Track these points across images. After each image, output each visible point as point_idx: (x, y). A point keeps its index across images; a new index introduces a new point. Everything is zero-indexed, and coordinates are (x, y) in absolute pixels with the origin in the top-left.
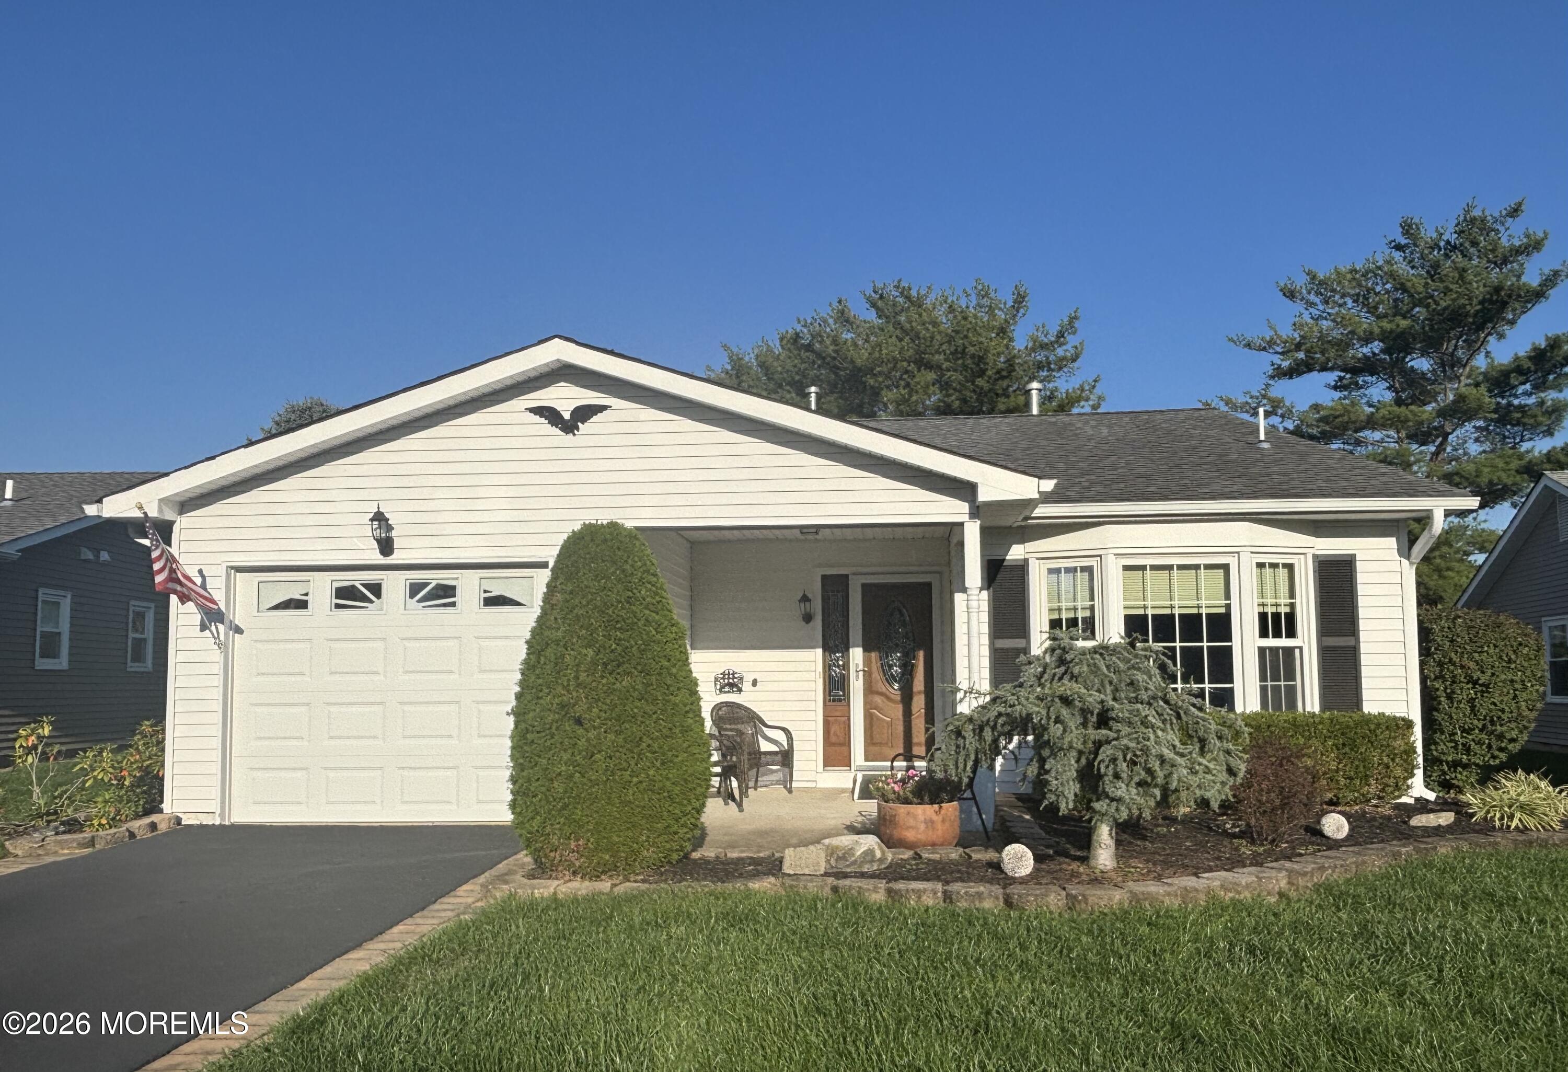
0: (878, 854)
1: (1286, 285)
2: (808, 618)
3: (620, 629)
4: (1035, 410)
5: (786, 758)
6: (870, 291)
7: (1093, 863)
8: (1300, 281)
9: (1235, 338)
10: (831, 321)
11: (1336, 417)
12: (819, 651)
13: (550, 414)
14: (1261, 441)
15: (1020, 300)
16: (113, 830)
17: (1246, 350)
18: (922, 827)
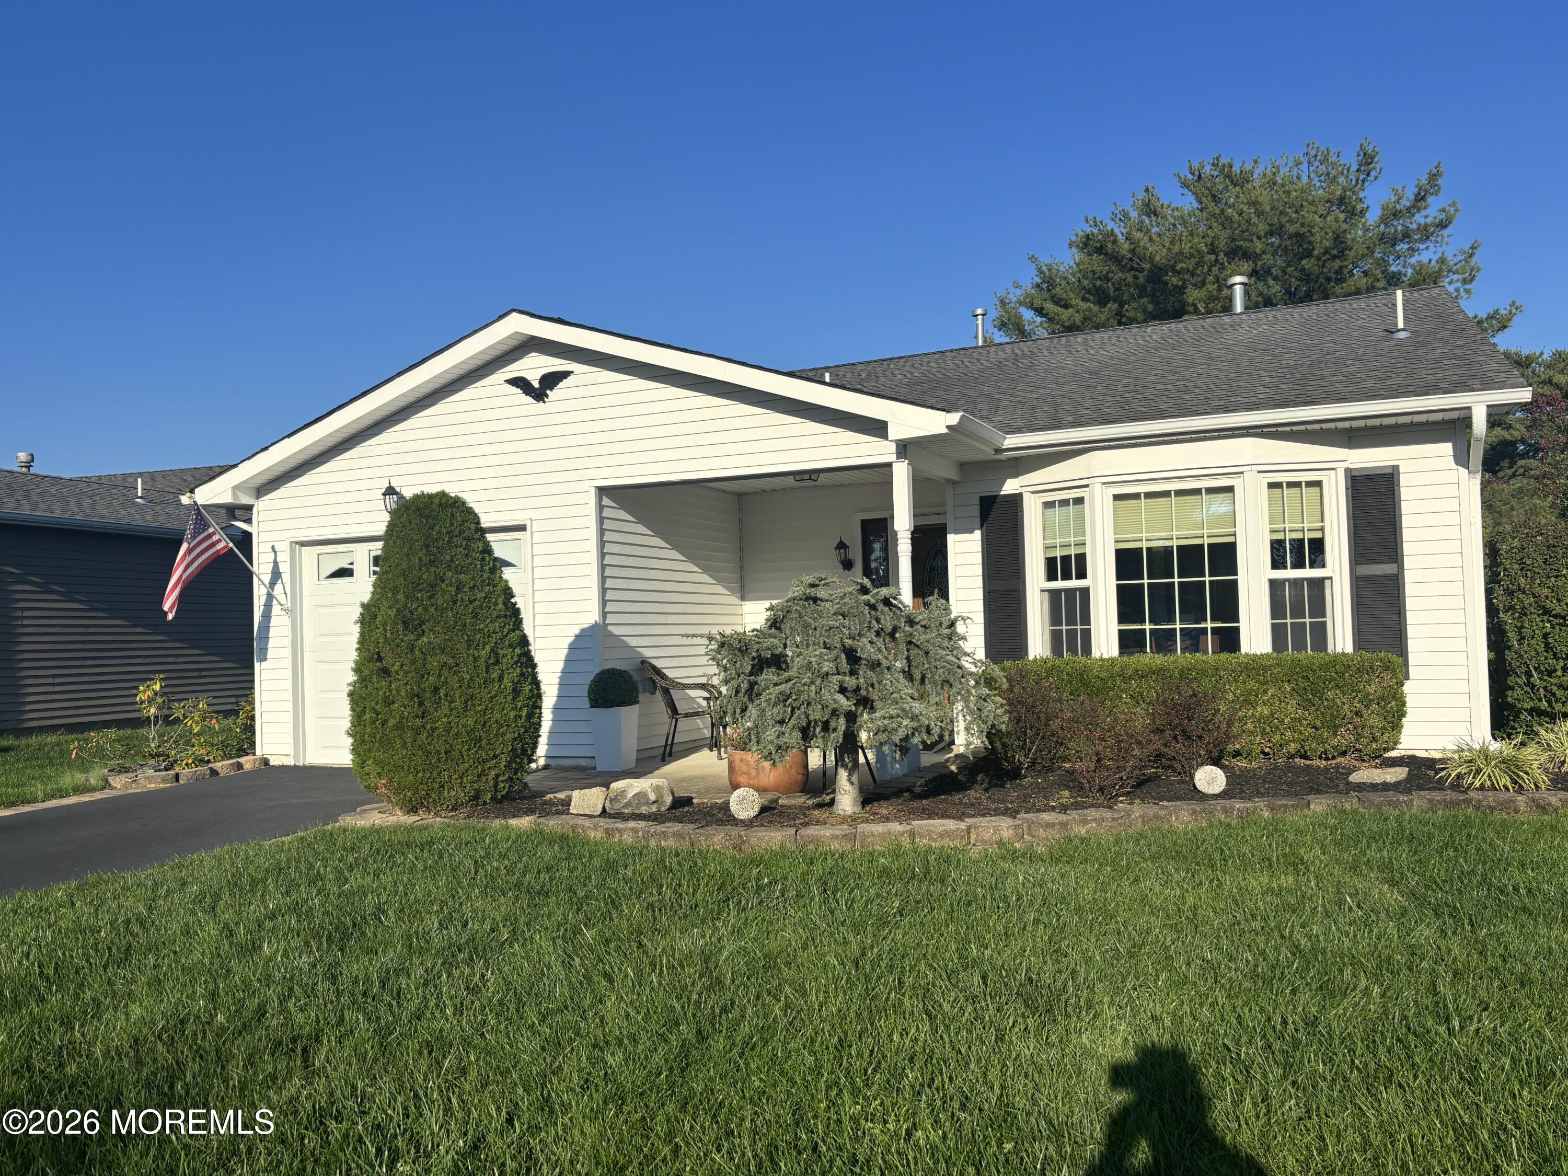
2: (849, 565)
4: (1239, 307)
6: (1184, 173)
7: (834, 808)
10: (1134, 214)
14: (1399, 330)
15: (1367, 160)
16: (196, 769)
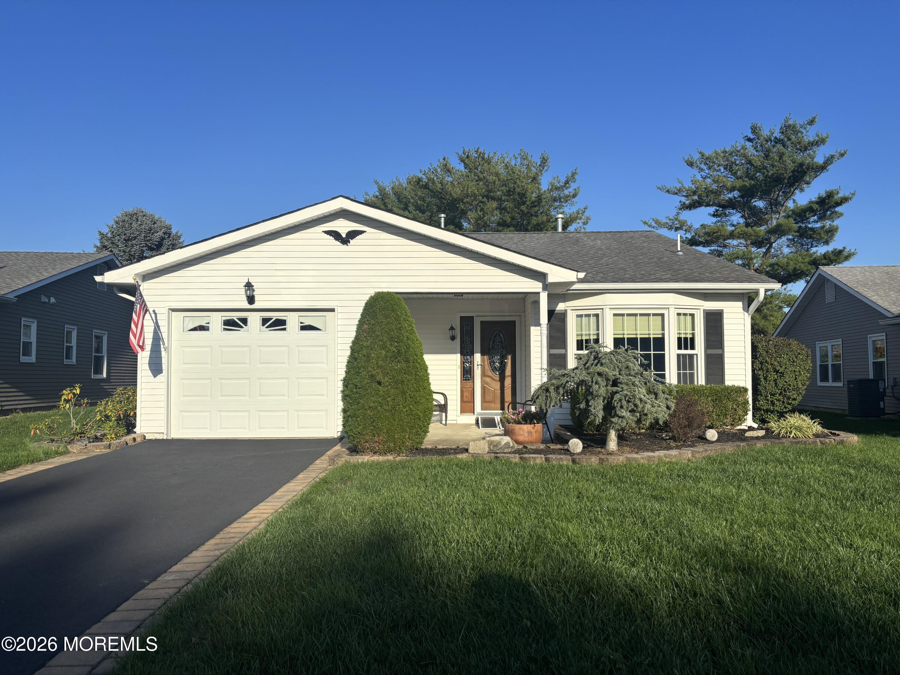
0: (511, 445)
1: (688, 159)
2: (453, 338)
3: (396, 342)
4: (560, 229)
5: (443, 408)
6: (461, 153)
7: (607, 448)
8: (696, 157)
9: (661, 187)
10: (439, 170)
11: (714, 233)
12: (459, 355)
13: (336, 235)
14: (678, 251)
15: (544, 161)
16: (118, 441)
17: (667, 194)
18: (526, 434)
